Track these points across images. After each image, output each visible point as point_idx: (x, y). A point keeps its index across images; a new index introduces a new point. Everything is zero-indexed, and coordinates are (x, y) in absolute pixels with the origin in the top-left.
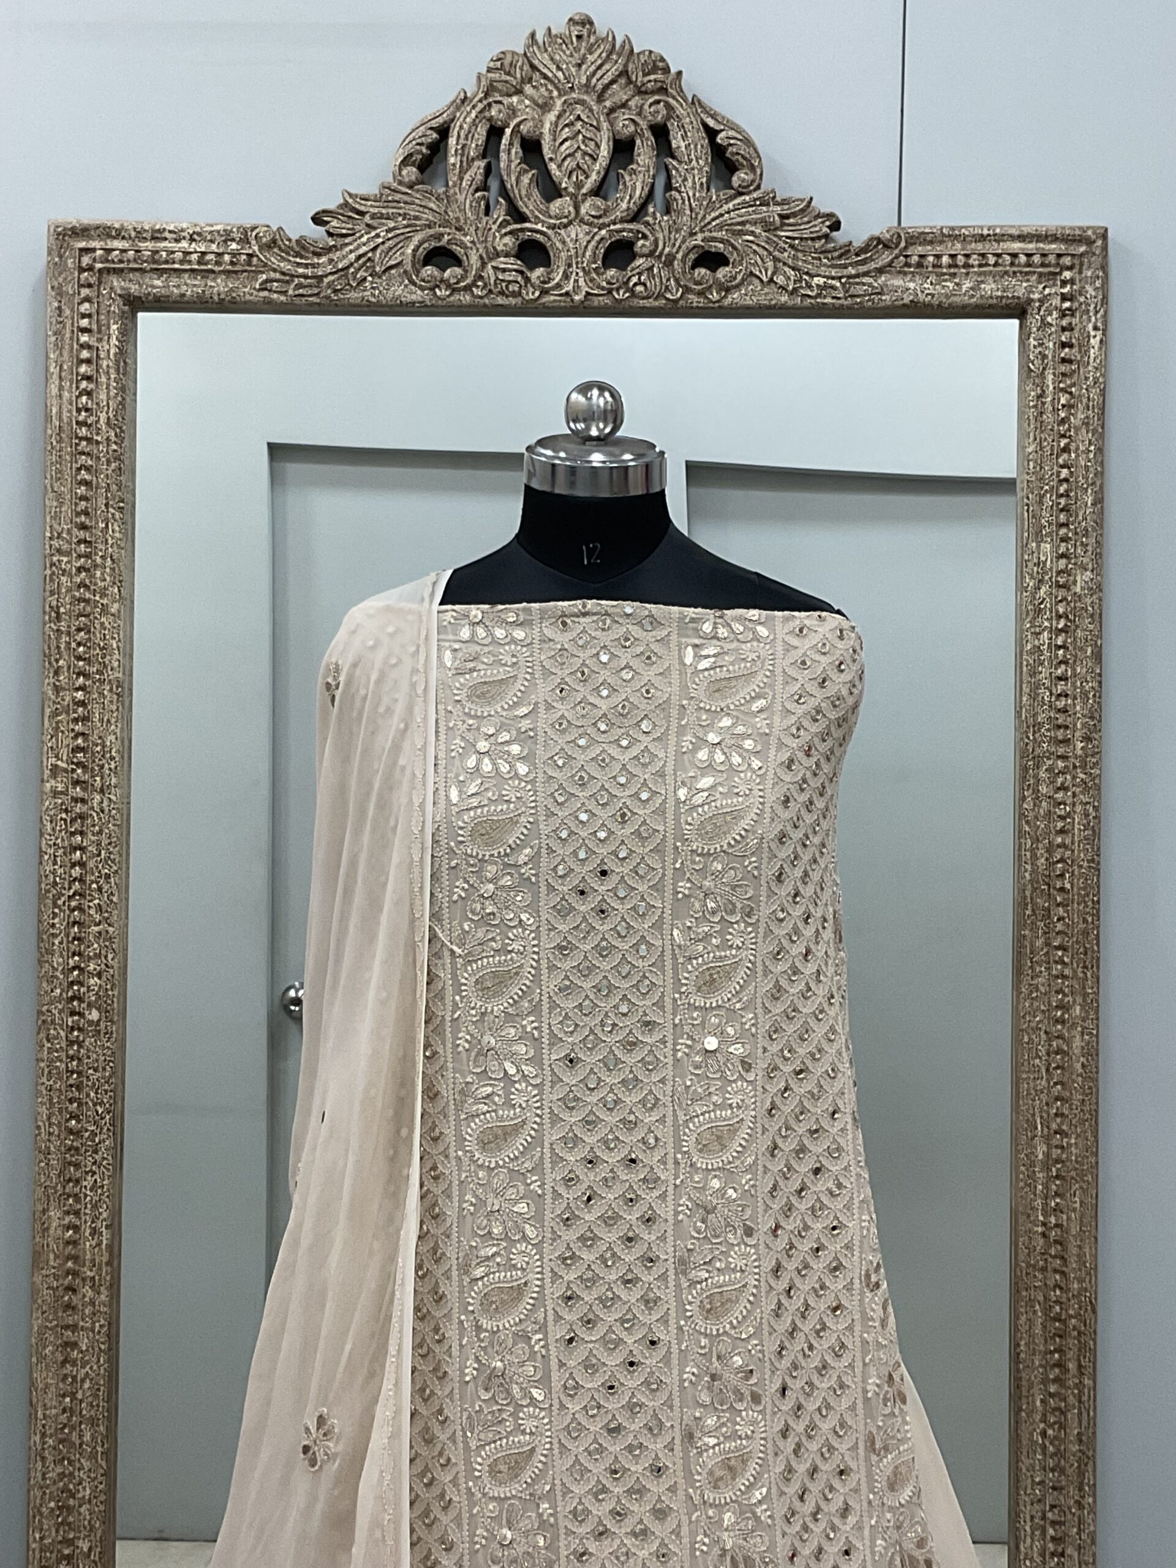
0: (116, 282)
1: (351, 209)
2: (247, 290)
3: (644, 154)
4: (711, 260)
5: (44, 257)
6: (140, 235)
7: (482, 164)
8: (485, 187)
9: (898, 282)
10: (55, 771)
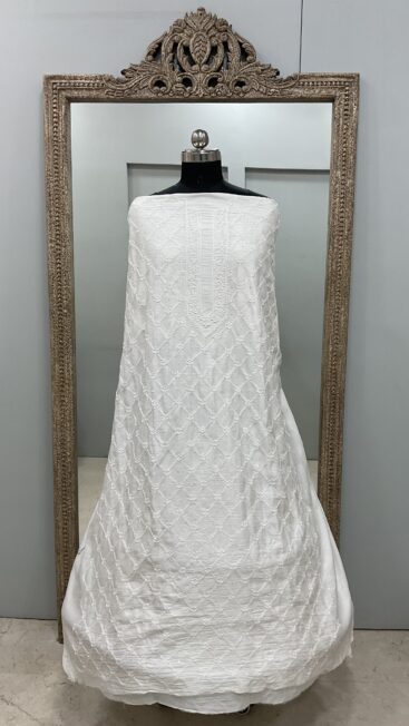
0: (64, 93)
1: (133, 69)
2: (103, 95)
3: (221, 51)
4: (241, 84)
5: (42, 86)
6: (70, 78)
7: (171, 54)
8: (172, 62)
9: (296, 90)
10: (51, 241)
